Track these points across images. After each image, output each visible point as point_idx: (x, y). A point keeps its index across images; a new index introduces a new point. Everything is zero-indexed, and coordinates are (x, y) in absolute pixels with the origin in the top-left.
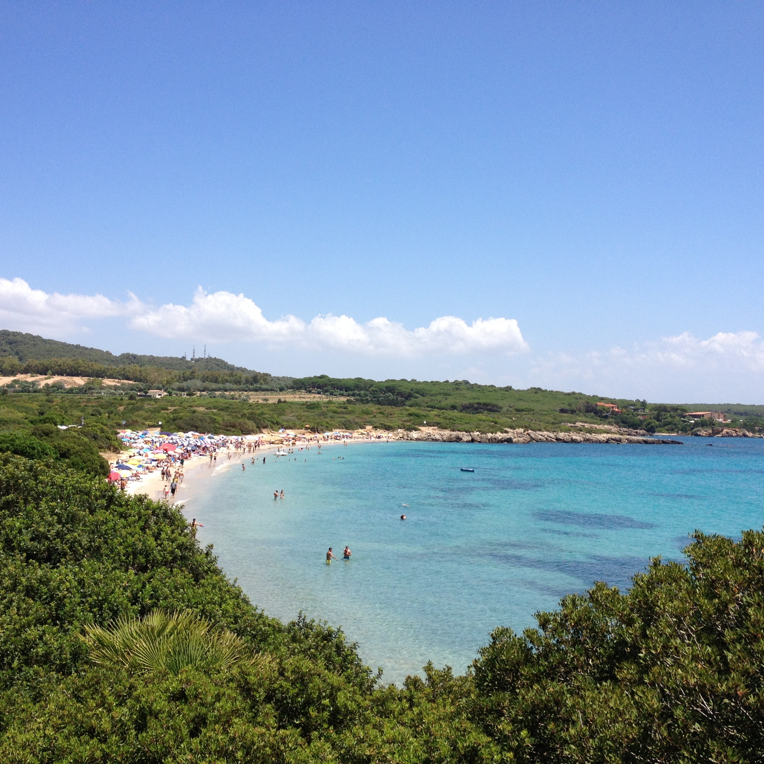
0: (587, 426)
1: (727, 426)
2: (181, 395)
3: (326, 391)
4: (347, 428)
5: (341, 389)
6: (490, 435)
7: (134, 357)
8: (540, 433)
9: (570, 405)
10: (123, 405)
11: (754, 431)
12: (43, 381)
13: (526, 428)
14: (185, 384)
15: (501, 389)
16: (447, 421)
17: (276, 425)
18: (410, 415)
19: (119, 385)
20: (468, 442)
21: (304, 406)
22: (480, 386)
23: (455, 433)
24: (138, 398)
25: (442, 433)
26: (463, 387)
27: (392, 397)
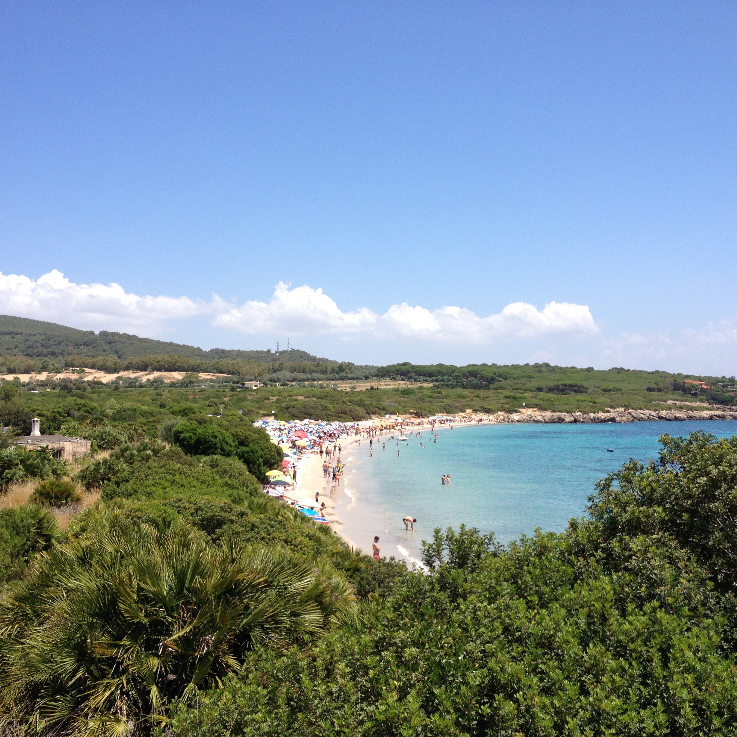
2: (276, 386)
3: (410, 378)
4: (448, 412)
5: (424, 375)
6: (592, 415)
7: (223, 351)
8: (642, 412)
9: (656, 383)
10: (227, 396)
12: (145, 377)
13: (627, 407)
14: (275, 375)
15: (582, 370)
16: (546, 403)
17: (382, 411)
18: (507, 397)
19: (214, 378)
20: (571, 422)
21: (399, 393)
22: (561, 368)
23: (556, 414)
24: (238, 390)
25: (544, 414)
26: (544, 369)
27: (475, 381)
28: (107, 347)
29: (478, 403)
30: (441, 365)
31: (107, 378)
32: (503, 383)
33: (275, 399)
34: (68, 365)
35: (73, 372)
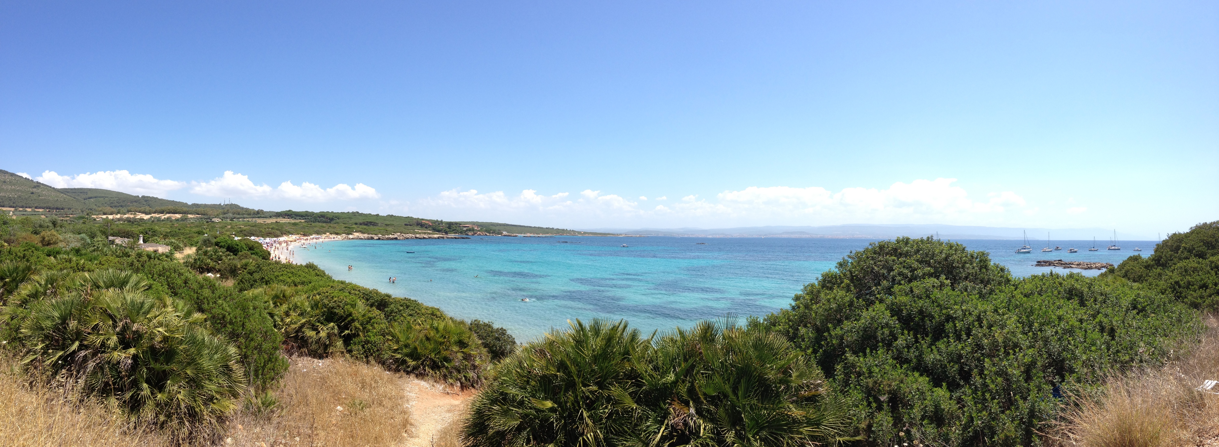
0: (420, 231)
1: (479, 231)
4: (318, 234)
5: (299, 216)
7: (198, 205)
8: (408, 235)
10: (205, 225)
11: (489, 233)
12: (163, 216)
13: (401, 233)
14: (225, 216)
16: (364, 230)
17: (288, 233)
18: (345, 227)
19: (196, 217)
20: (377, 239)
21: (291, 224)
23: (370, 235)
25: (364, 235)
26: (357, 214)
27: (324, 220)
28: (145, 203)
29: (332, 230)
30: (307, 212)
31: (146, 217)
32: (338, 221)
33: (229, 227)
34: (129, 211)
35: (131, 214)
